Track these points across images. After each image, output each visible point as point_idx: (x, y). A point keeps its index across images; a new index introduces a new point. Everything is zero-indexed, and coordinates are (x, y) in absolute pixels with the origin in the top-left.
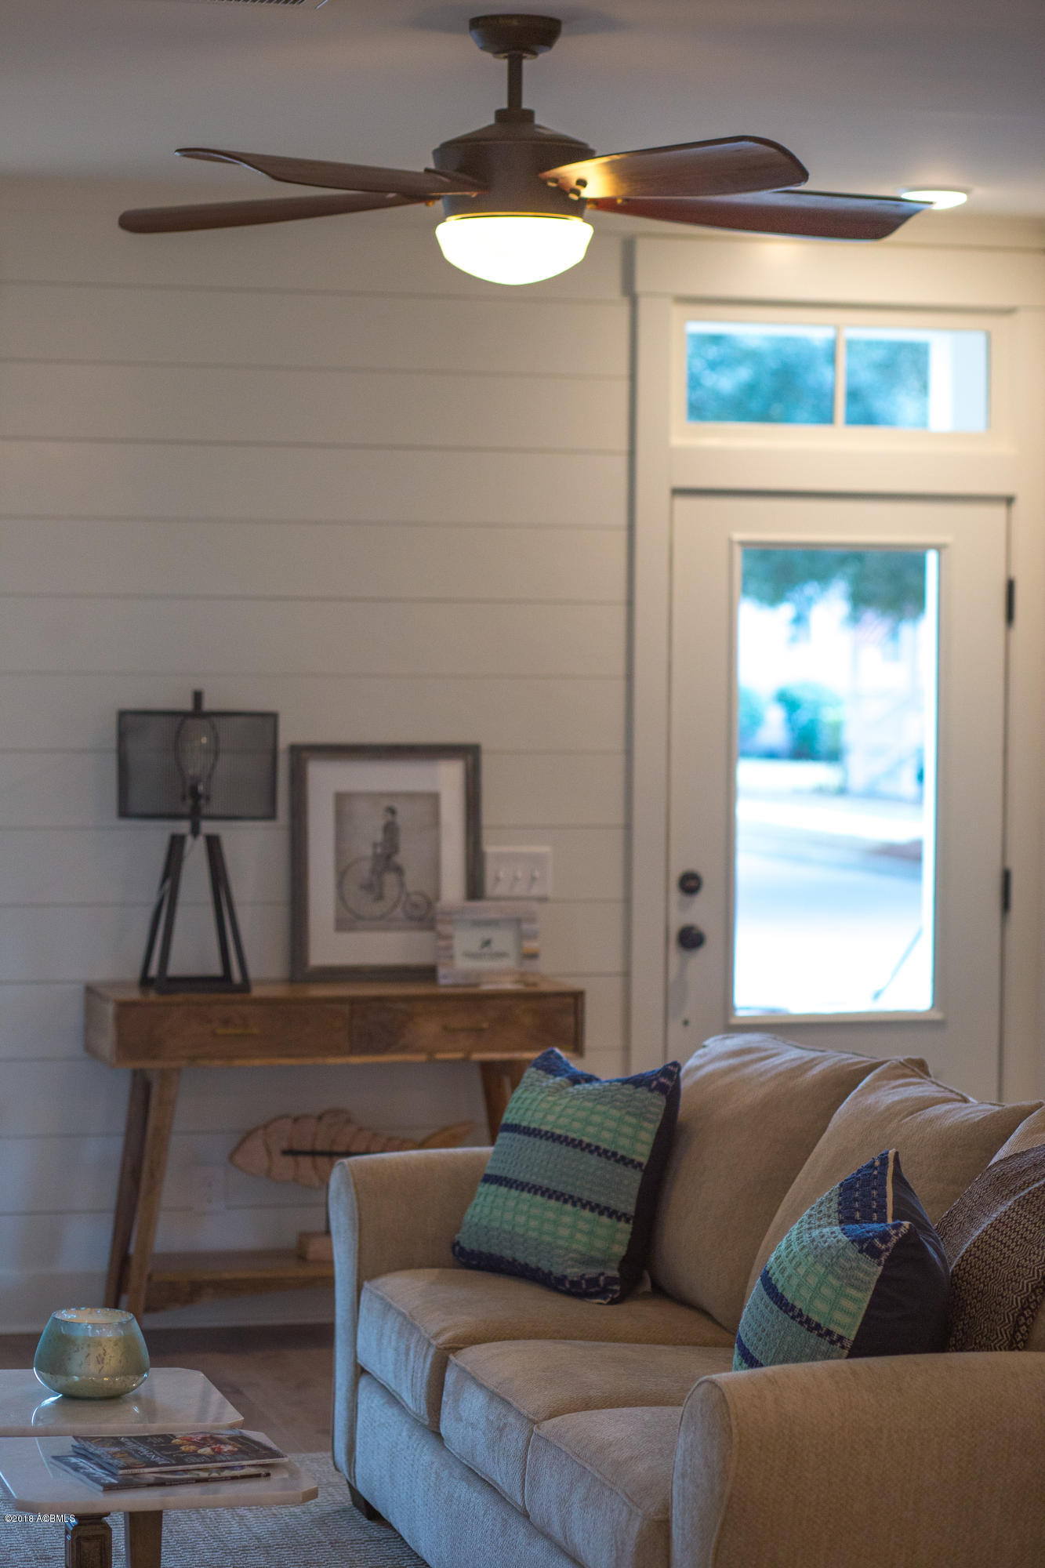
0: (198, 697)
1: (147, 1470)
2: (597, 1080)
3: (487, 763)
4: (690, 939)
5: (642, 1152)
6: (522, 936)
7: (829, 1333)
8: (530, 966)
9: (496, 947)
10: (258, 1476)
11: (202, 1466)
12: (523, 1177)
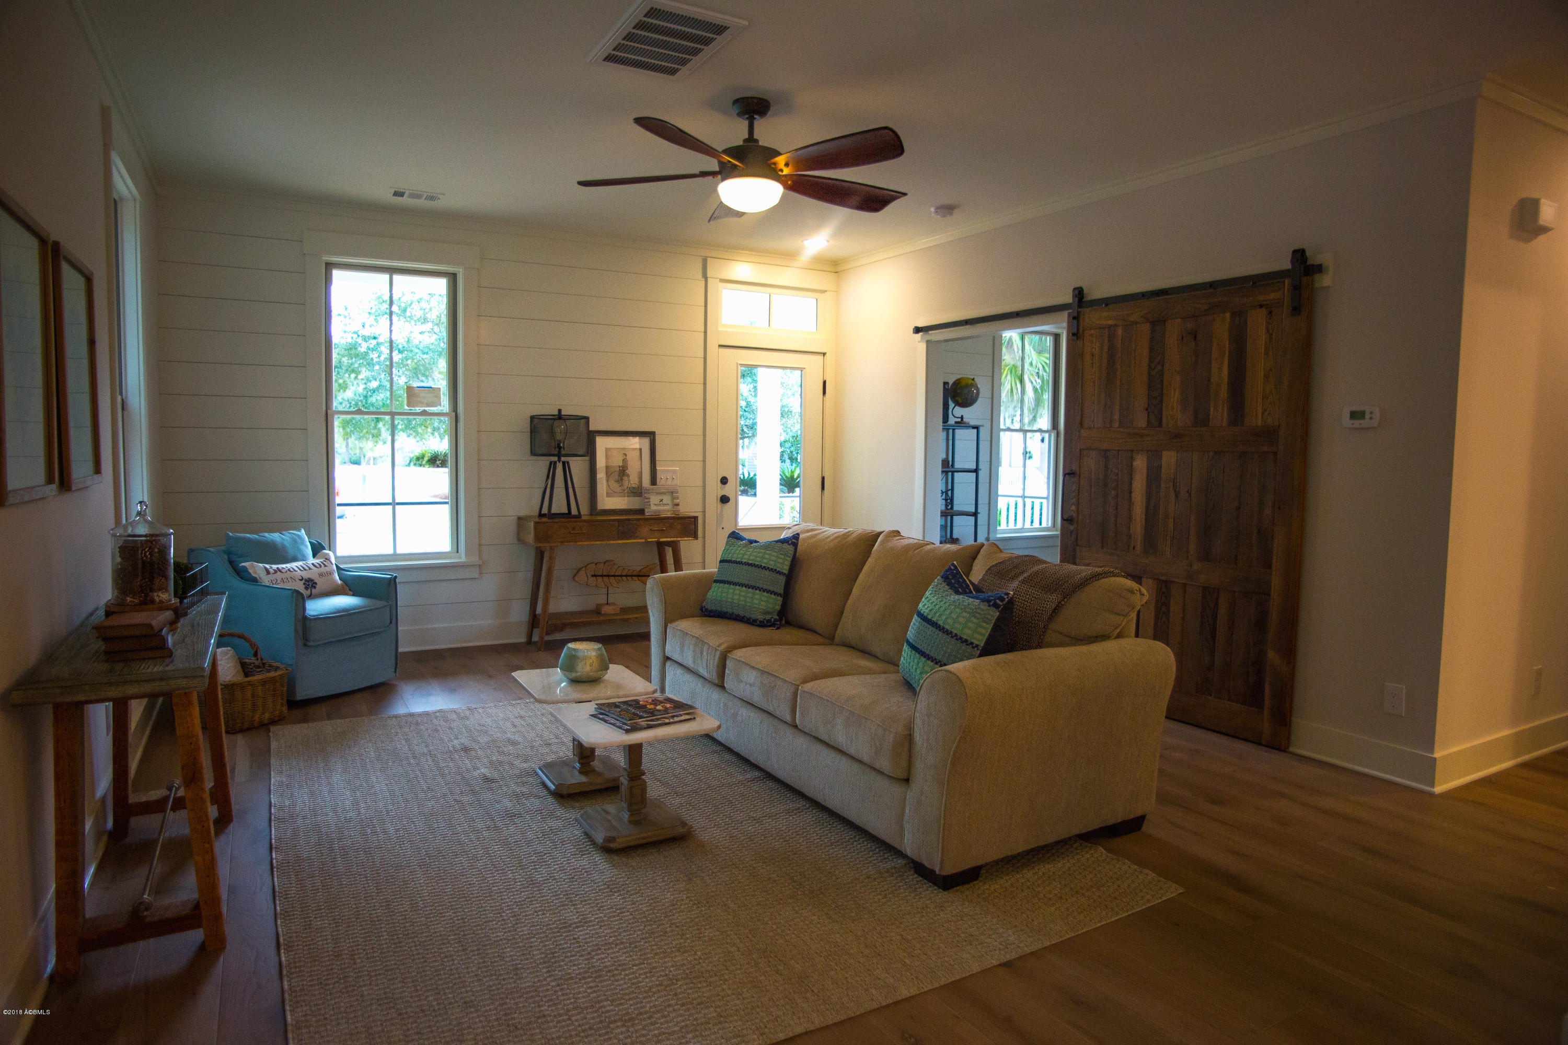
0: (560, 411)
1: (640, 720)
2: (758, 542)
3: (657, 438)
4: (724, 500)
5: (785, 569)
6: (673, 498)
7: (972, 643)
8: (676, 508)
9: (664, 502)
10: (690, 719)
11: (663, 716)
12: (736, 580)
